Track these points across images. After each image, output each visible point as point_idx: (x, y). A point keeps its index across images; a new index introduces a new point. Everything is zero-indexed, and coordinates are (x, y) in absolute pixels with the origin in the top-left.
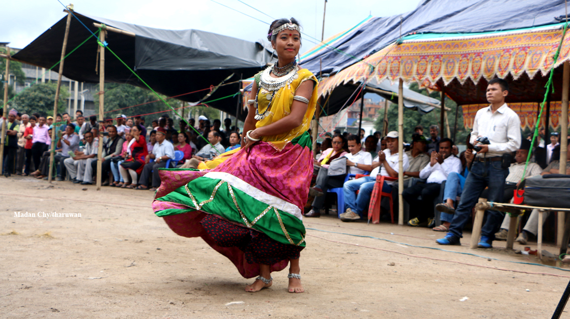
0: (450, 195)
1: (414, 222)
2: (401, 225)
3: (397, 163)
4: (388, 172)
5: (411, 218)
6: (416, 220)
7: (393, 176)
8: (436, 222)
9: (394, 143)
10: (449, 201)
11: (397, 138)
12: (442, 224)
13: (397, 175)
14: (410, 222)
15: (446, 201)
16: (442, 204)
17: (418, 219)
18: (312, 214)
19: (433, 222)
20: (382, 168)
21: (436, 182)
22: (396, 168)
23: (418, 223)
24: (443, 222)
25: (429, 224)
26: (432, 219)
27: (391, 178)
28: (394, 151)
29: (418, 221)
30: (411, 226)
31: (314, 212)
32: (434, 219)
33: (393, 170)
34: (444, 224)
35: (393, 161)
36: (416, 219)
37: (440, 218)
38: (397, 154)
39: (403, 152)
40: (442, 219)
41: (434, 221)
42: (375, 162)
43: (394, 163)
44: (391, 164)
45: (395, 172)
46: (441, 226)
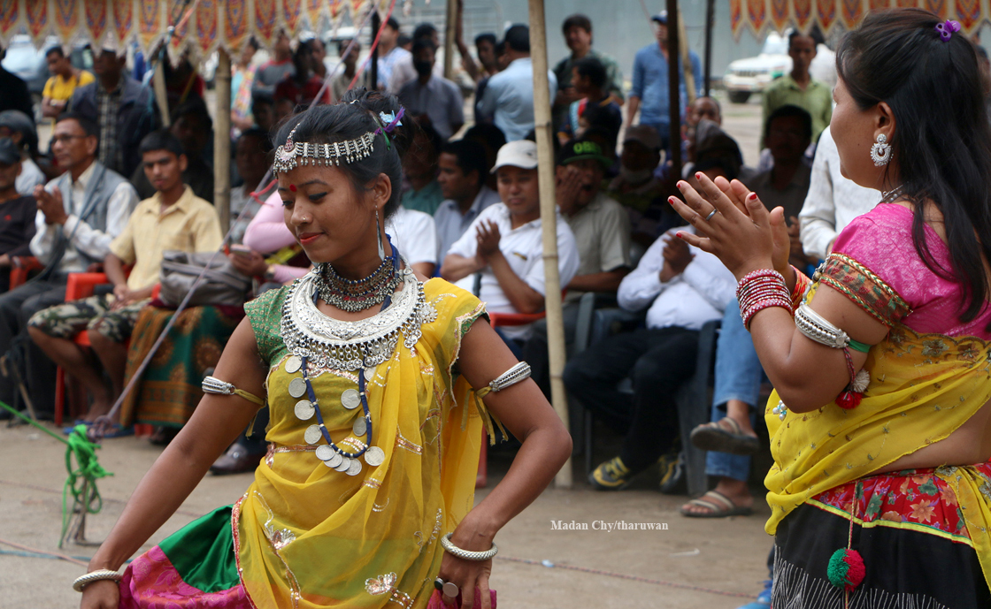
0: (737, 384)
1: (612, 473)
2: (564, 488)
3: (534, 259)
4: (508, 293)
5: (601, 457)
6: (616, 464)
7: (527, 308)
8: (689, 471)
9: (526, 187)
10: (733, 410)
11: (534, 171)
12: (712, 487)
13: (538, 303)
14: (598, 475)
15: (723, 408)
16: (713, 425)
17: (624, 461)
18: (240, 459)
19: (679, 471)
20: (485, 280)
21: (681, 323)
22: (537, 278)
23: (626, 477)
24: (713, 482)
25: (665, 480)
26: (674, 458)
27: (520, 316)
28: (525, 213)
29: (624, 469)
30: (601, 489)
31: (245, 452)
32: (680, 462)
33: (524, 284)
34: (720, 488)
35: (523, 251)
36: (618, 461)
37: (704, 465)
38: (535, 223)
39: (555, 213)
40: (711, 468)
41: (683, 467)
42: (458, 256)
43: (524, 258)
44: (515, 262)
45: (534, 291)
46: (711, 494)
